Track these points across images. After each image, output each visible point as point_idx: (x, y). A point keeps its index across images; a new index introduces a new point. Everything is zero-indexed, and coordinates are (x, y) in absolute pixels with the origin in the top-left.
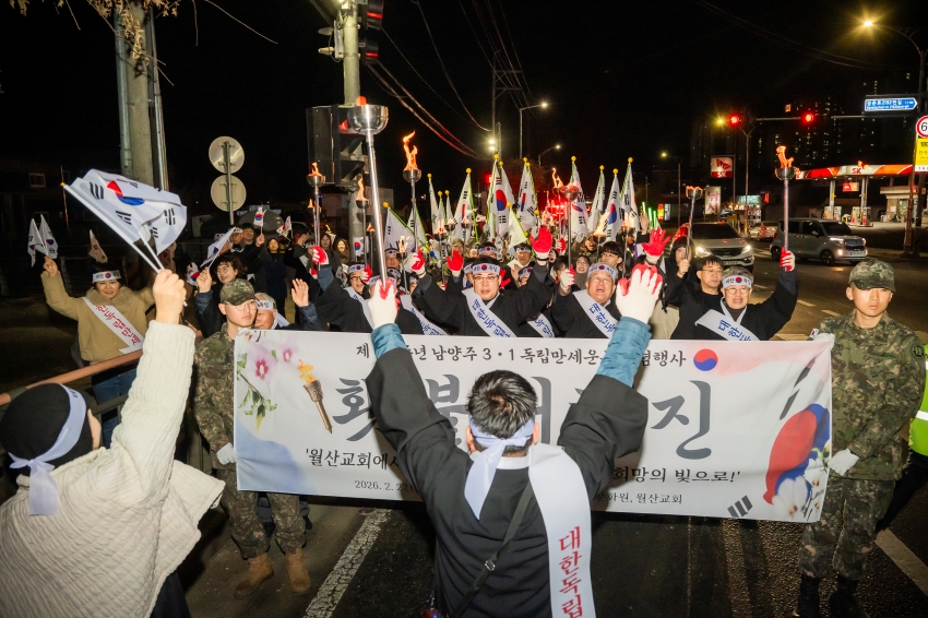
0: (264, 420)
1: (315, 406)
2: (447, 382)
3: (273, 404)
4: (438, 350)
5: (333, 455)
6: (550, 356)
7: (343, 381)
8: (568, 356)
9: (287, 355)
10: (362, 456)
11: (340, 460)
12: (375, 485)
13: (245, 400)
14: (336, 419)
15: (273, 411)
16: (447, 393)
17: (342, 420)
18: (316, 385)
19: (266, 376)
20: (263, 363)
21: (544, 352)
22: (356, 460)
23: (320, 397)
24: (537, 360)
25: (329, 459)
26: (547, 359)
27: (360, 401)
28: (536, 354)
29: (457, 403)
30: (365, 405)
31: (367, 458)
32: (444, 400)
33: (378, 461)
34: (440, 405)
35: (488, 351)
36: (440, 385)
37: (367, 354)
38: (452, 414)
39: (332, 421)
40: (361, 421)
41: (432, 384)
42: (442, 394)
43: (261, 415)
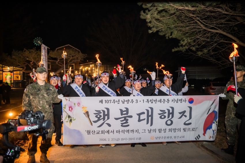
0: (72, 123)
1: (87, 119)
2: (125, 109)
3: (74, 119)
4: (123, 101)
5: (93, 131)
7: (96, 111)
8: (158, 101)
9: (79, 104)
10: (102, 131)
11: (96, 133)
12: (105, 140)
13: (66, 118)
14: (93, 121)
15: (75, 121)
16: (125, 112)
17: (95, 122)
18: (87, 113)
19: (72, 111)
20: (71, 107)
21: (152, 100)
22: (100, 132)
23: (88, 116)
24: (150, 102)
26: (153, 102)
27: (101, 116)
29: (128, 115)
30: (102, 117)
31: (104, 132)
32: (125, 114)
33: (107, 132)
34: (123, 116)
35: (137, 100)
36: (123, 110)
37: (102, 103)
38: (127, 118)
39: (92, 123)
40: (101, 122)
41: (121, 110)
42: (124, 113)
43: (71, 122)
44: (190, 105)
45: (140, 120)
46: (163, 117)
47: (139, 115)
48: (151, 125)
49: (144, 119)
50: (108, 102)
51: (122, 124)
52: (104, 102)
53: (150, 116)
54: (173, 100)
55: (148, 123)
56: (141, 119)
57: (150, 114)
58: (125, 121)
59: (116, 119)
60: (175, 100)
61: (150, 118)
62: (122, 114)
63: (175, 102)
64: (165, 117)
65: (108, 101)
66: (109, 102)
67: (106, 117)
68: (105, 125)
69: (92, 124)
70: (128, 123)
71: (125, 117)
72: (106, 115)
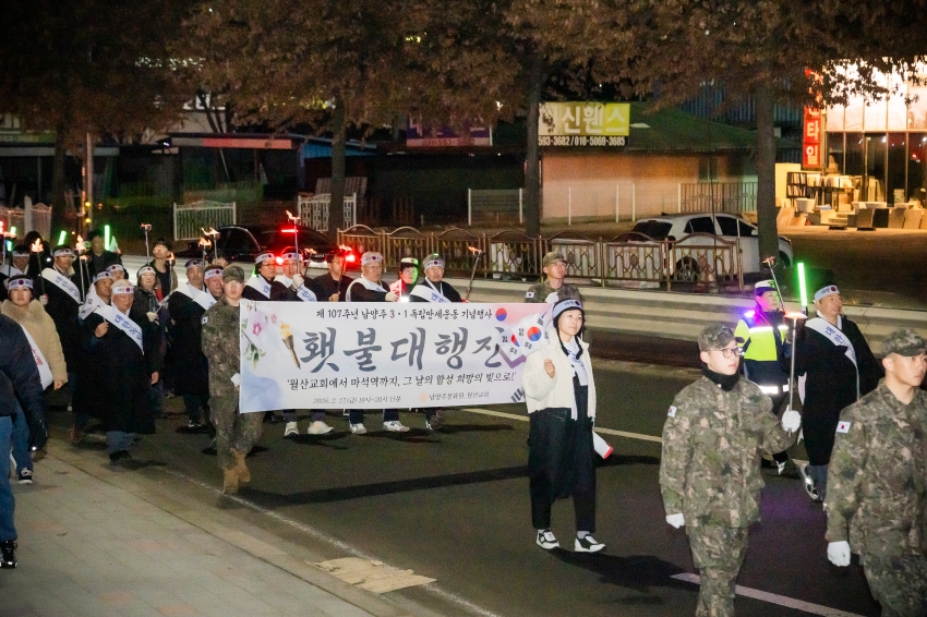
0: (258, 363)
1: (289, 352)
2: (369, 332)
3: (263, 352)
4: (365, 312)
5: (304, 382)
6: (425, 314)
7: (307, 334)
8: (435, 313)
9: (274, 319)
10: (322, 381)
11: (309, 385)
12: (326, 401)
13: (247, 351)
14: (302, 359)
15: (264, 357)
16: (368, 339)
17: (306, 360)
18: (290, 338)
19: (260, 333)
20: (258, 325)
21: (423, 312)
22: (319, 384)
23: (292, 347)
24: (419, 317)
25: (302, 384)
26: (424, 316)
27: (316, 346)
28: (418, 313)
29: (373, 345)
30: (319, 349)
31: (325, 382)
32: (366, 343)
33: (331, 383)
34: (363, 346)
35: (393, 312)
36: (365, 334)
37: (323, 316)
38: (370, 352)
39: (300, 361)
40: (317, 360)
41: (360, 334)
42: (365, 340)
43: (256, 359)
44: (501, 324)
45: (395, 357)
46: (443, 350)
47: (396, 345)
48: (420, 367)
49: (405, 355)
50: (334, 315)
51: (361, 364)
52: (327, 314)
53: (417, 347)
54: (465, 312)
55: (411, 363)
56: (398, 353)
57: (418, 344)
58: (365, 359)
59: (348, 353)
60: (469, 313)
61: (417, 352)
62: (360, 343)
63: (469, 317)
64: (447, 349)
65: (334, 312)
66: (338, 314)
67: (327, 349)
68: (326, 367)
69: (299, 366)
70: (371, 362)
71: (365, 350)
72: (328, 344)
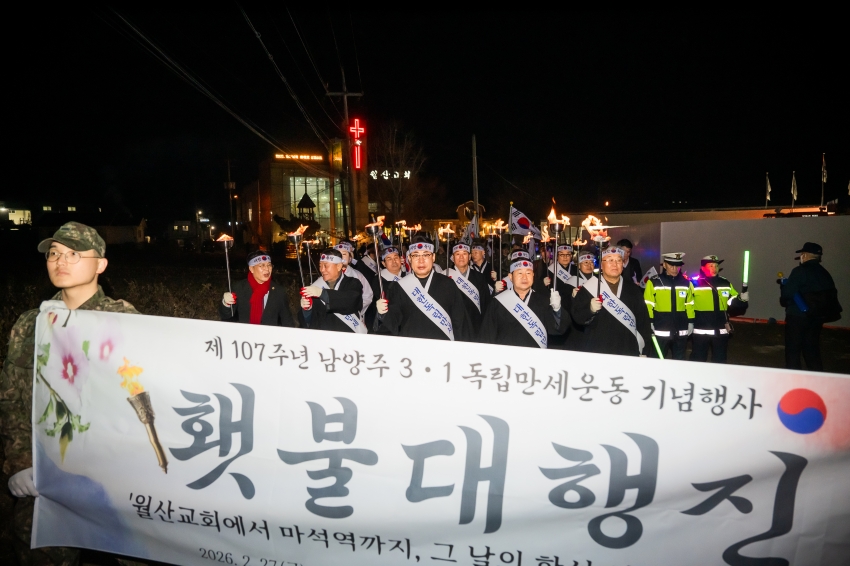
0: (70, 445)
1: (143, 430)
2: (339, 409)
3: (84, 422)
4: (328, 355)
5: (166, 507)
6: (513, 380)
7: (186, 395)
8: (545, 381)
9: (107, 349)
10: (205, 515)
11: (176, 515)
13: (46, 413)
14: (174, 451)
15: (84, 433)
16: (339, 427)
17: (183, 454)
18: (143, 401)
19: (76, 379)
20: (71, 360)
21: (504, 372)
23: (150, 419)
24: (489, 384)
25: (160, 512)
26: (507, 386)
27: (207, 429)
28: (489, 374)
29: (353, 445)
30: (215, 436)
31: (214, 519)
32: (334, 437)
33: (229, 523)
34: (327, 445)
35: (408, 363)
36: (328, 413)
37: (220, 353)
38: (346, 463)
39: (168, 455)
40: (210, 459)
41: (316, 410)
42: (331, 428)
43: (66, 438)
44: (795, 442)
45: (416, 492)
46: (572, 496)
47: (418, 455)
49: (446, 491)
50: (247, 355)
51: (315, 493)
52: (228, 349)
53: (484, 472)
54: (652, 389)
55: (467, 516)
56: (427, 482)
57: (486, 463)
58: (330, 481)
59: (289, 458)
60: (668, 394)
62: (319, 435)
63: (671, 404)
65: (246, 346)
66: (256, 352)
67: (236, 439)
68: (226, 484)
69: (165, 464)
70: (344, 492)
71: (334, 457)
72: (237, 427)
